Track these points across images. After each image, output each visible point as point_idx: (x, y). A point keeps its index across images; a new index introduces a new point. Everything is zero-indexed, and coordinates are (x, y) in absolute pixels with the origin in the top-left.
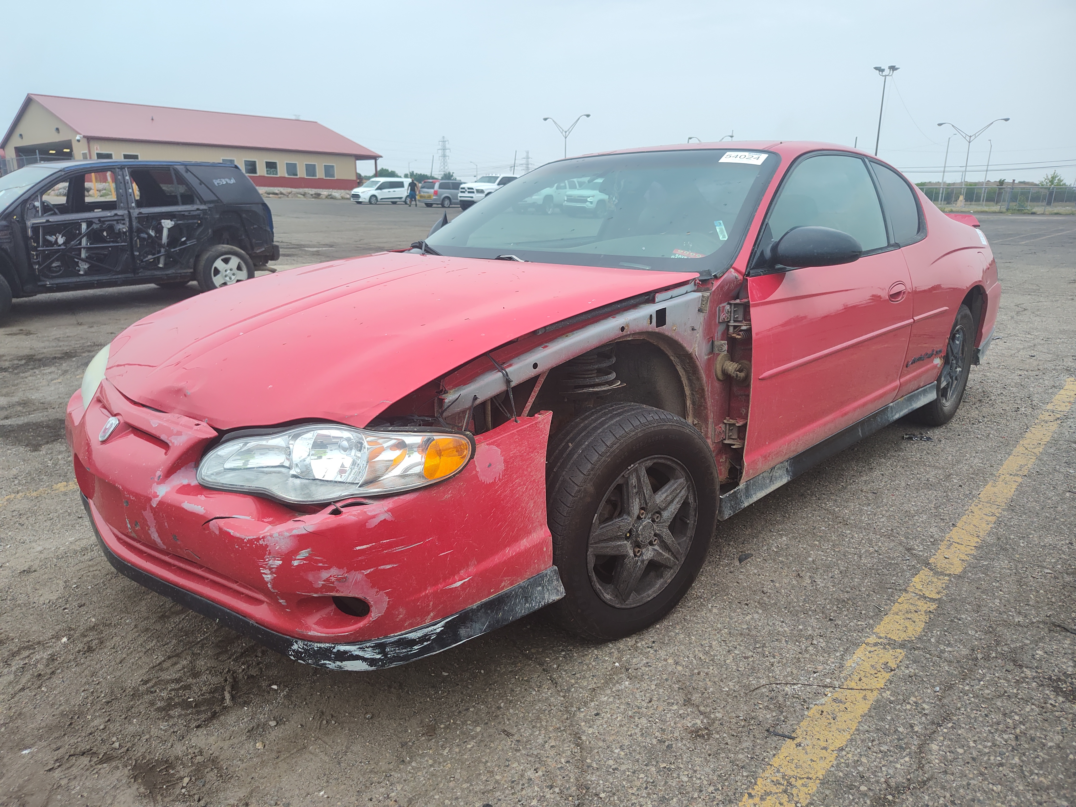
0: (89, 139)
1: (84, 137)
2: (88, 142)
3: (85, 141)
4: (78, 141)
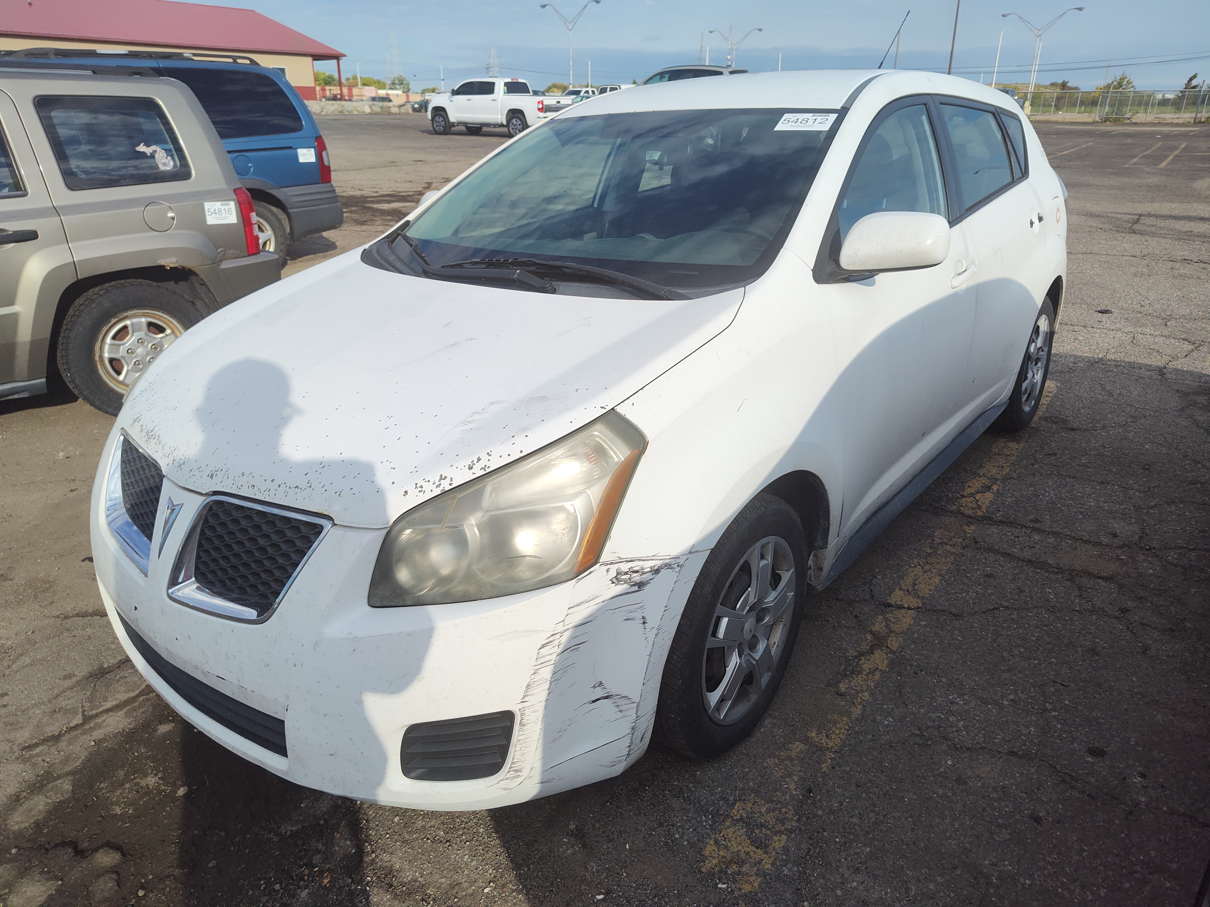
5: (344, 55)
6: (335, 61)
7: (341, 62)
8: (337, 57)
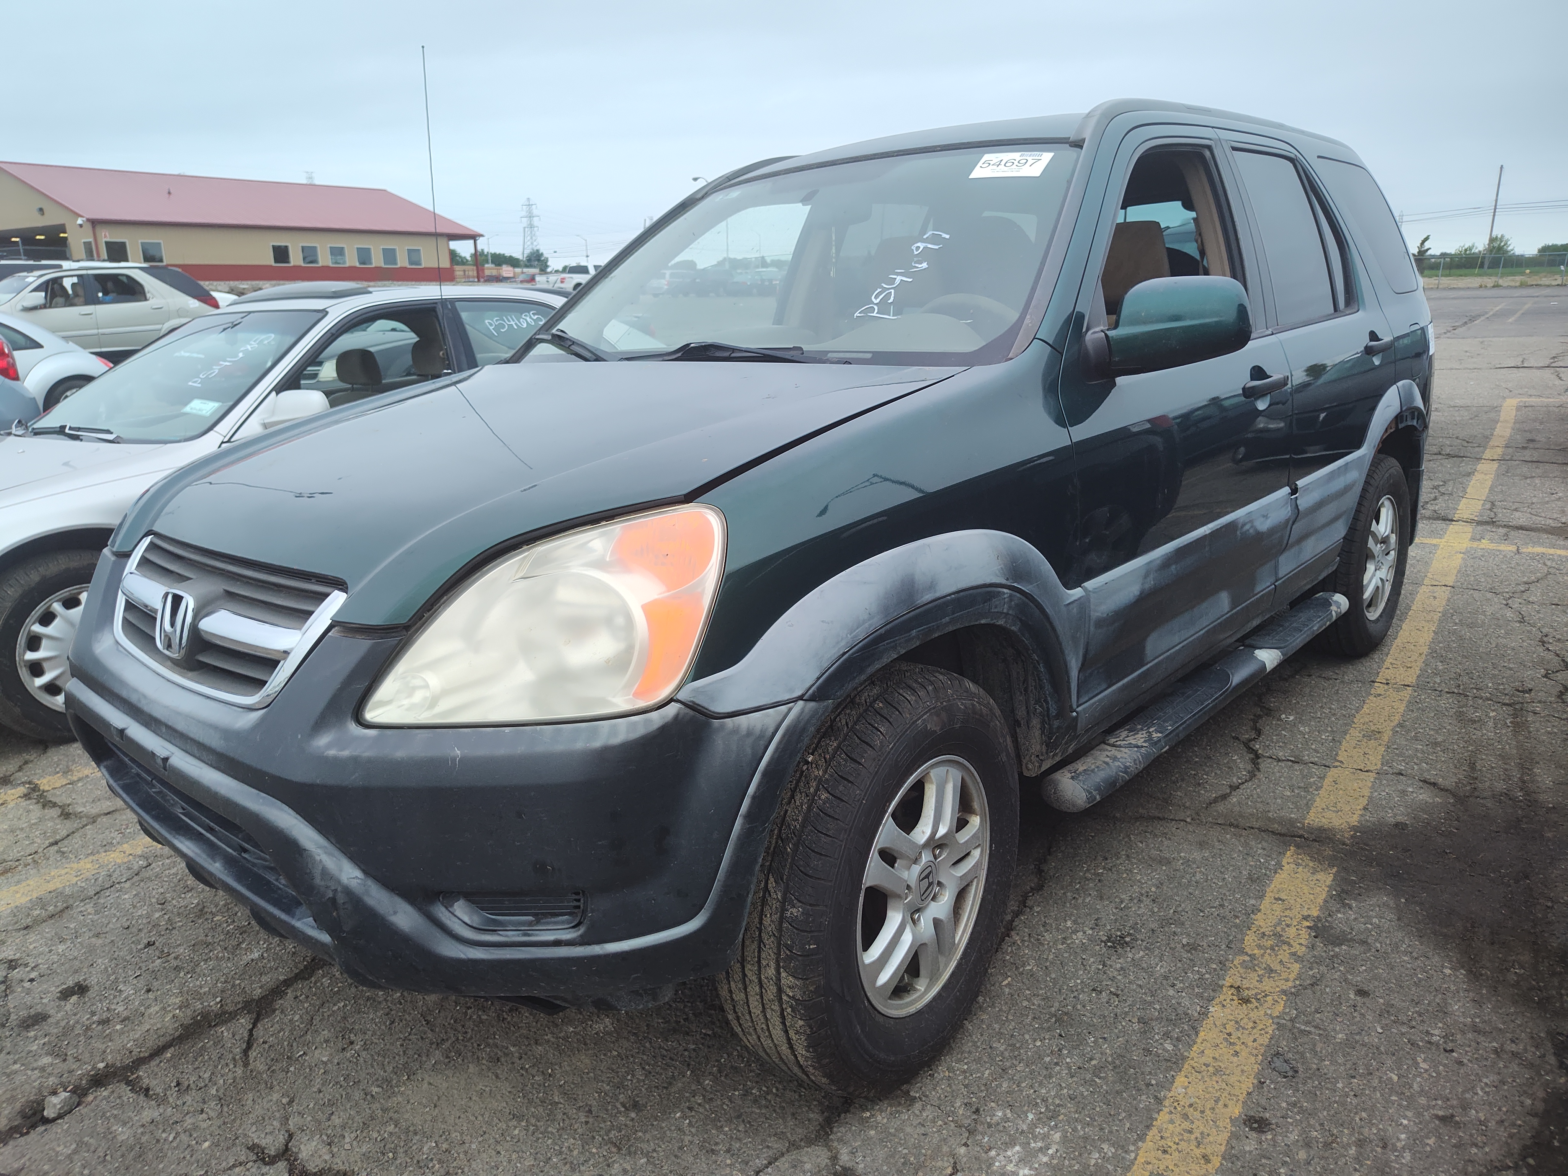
0: (95, 223)
1: (88, 220)
2: (94, 227)
3: (88, 226)
4: (81, 226)
5: (482, 236)
6: (472, 242)
7: (478, 242)
8: (474, 237)
